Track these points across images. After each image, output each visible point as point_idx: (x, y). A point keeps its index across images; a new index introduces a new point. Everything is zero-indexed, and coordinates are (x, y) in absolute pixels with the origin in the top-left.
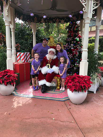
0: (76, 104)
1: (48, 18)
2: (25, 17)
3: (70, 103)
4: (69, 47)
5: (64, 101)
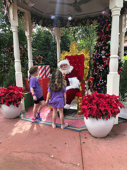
0: (96, 138)
1: (76, 20)
2: (46, 21)
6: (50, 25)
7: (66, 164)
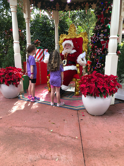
0: (94, 116)
1: (75, 3)
2: (44, 4)
3: (85, 113)
4: (98, 39)
5: (77, 110)
6: (48, 8)
7: (65, 137)
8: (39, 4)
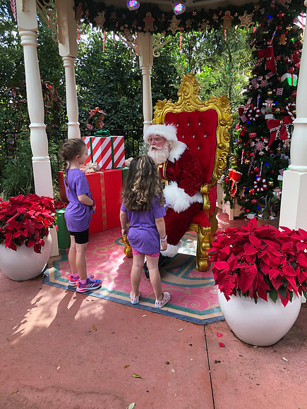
2: (113, 16)
4: (258, 113)
8: (101, 17)
